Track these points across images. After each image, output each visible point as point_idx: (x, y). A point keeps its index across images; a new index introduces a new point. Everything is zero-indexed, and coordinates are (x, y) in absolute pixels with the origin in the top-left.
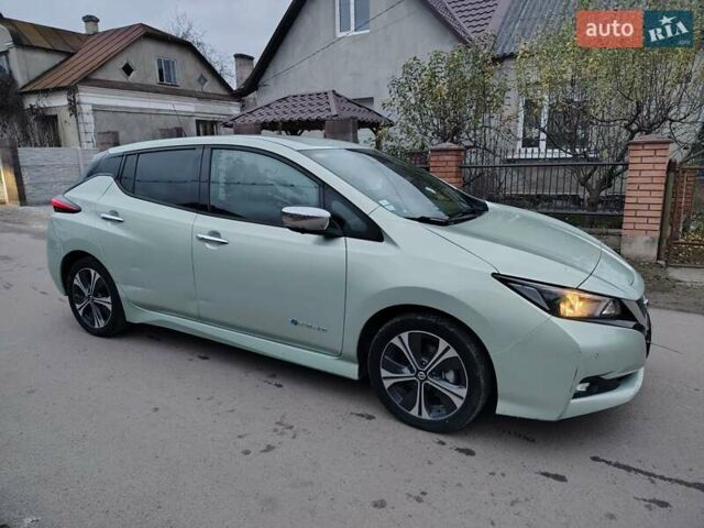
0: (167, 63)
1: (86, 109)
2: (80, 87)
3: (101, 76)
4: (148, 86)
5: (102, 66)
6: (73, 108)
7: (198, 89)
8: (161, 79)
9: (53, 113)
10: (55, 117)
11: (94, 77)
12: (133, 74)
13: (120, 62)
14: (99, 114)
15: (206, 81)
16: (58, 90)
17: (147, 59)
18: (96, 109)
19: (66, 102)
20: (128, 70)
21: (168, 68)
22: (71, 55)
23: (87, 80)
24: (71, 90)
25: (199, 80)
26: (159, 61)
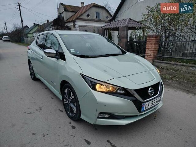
0: (98, 13)
1: (77, 26)
2: (76, 21)
3: (81, 17)
4: (93, 20)
5: (82, 15)
6: (74, 26)
7: (106, 20)
8: (96, 18)
9: (71, 27)
10: (71, 28)
11: (80, 18)
12: (89, 16)
13: (86, 14)
14: (80, 27)
15: (108, 17)
16: (71, 21)
17: (93, 12)
18: (80, 26)
19: (73, 25)
20: (88, 16)
21: (98, 15)
22: (76, 12)
23: (78, 19)
24: (74, 21)
25: (106, 17)
26: (96, 13)
